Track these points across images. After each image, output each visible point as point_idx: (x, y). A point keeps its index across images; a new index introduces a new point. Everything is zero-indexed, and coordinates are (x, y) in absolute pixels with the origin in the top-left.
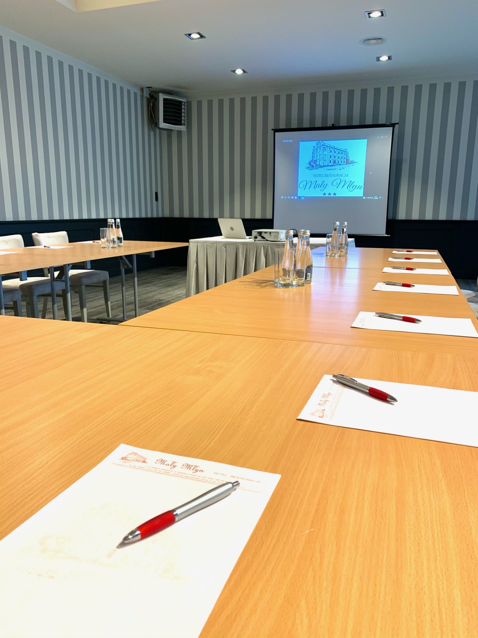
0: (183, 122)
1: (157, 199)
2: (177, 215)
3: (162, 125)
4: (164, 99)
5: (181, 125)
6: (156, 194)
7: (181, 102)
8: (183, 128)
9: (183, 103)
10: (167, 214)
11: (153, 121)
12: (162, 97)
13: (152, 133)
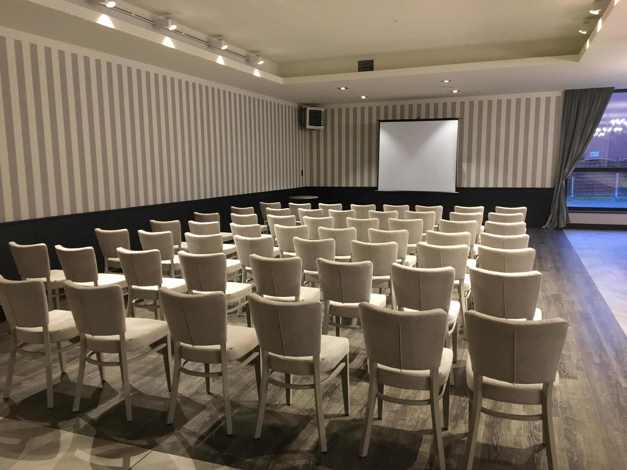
0: (322, 124)
1: (302, 175)
2: (315, 185)
3: (308, 127)
4: (310, 110)
5: (321, 126)
6: (302, 171)
7: (321, 111)
8: (322, 127)
9: (322, 112)
10: (308, 185)
11: (302, 124)
12: (309, 109)
13: (300, 131)
